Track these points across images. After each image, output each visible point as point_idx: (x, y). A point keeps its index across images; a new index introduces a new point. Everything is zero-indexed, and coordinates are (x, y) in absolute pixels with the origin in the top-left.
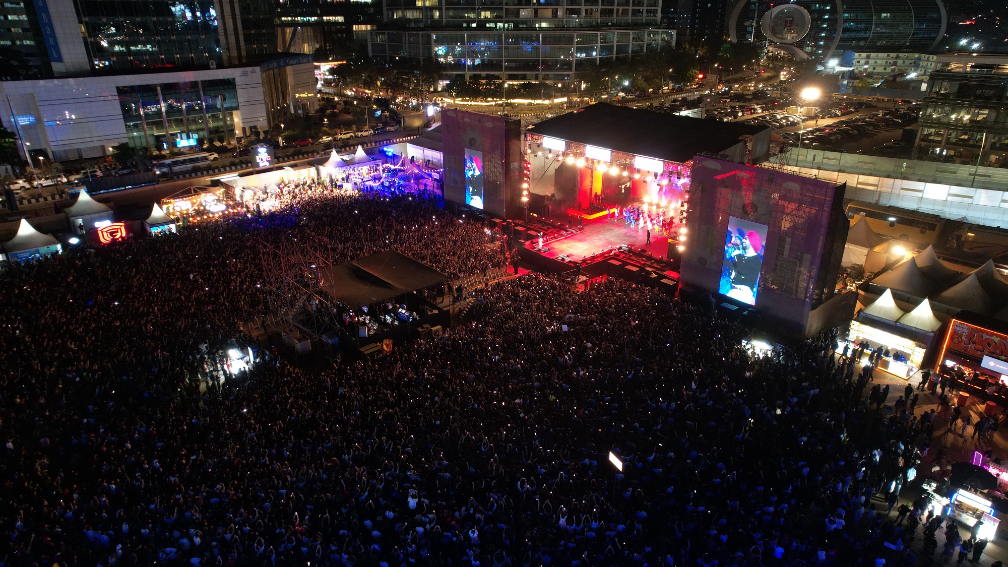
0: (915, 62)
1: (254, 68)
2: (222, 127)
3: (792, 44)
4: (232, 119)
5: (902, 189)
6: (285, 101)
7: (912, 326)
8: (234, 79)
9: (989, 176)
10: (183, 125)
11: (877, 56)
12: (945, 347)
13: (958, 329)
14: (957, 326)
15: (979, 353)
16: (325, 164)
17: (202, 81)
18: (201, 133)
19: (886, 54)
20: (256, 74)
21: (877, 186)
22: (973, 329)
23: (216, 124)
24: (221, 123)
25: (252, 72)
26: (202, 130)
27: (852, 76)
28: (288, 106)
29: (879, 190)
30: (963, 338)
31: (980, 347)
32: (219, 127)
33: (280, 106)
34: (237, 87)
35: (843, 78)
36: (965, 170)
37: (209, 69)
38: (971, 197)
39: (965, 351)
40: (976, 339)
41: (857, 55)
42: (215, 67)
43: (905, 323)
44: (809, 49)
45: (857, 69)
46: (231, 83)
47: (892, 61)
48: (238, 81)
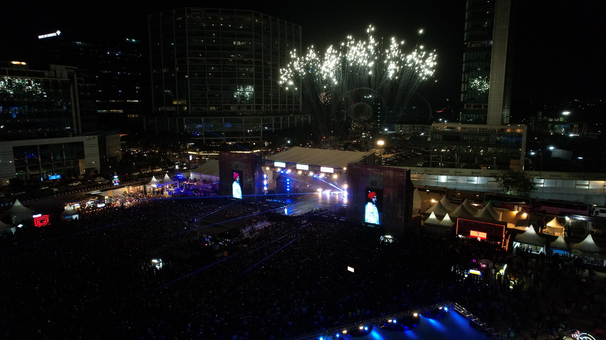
0: (422, 129)
1: (94, 136)
2: (73, 169)
3: (365, 121)
4: (78, 165)
5: (429, 179)
6: (105, 155)
7: (444, 225)
8: (83, 142)
9: (461, 173)
11: (405, 126)
16: (149, 184)
19: (409, 125)
20: (95, 140)
21: (419, 178)
23: (68, 167)
25: (93, 138)
26: (60, 170)
27: (395, 135)
29: (420, 180)
34: (84, 146)
35: (392, 136)
36: (452, 170)
37: (69, 136)
38: (456, 180)
41: (396, 125)
42: (72, 135)
44: (373, 123)
45: (397, 132)
46: (81, 144)
47: (412, 128)
48: (85, 143)
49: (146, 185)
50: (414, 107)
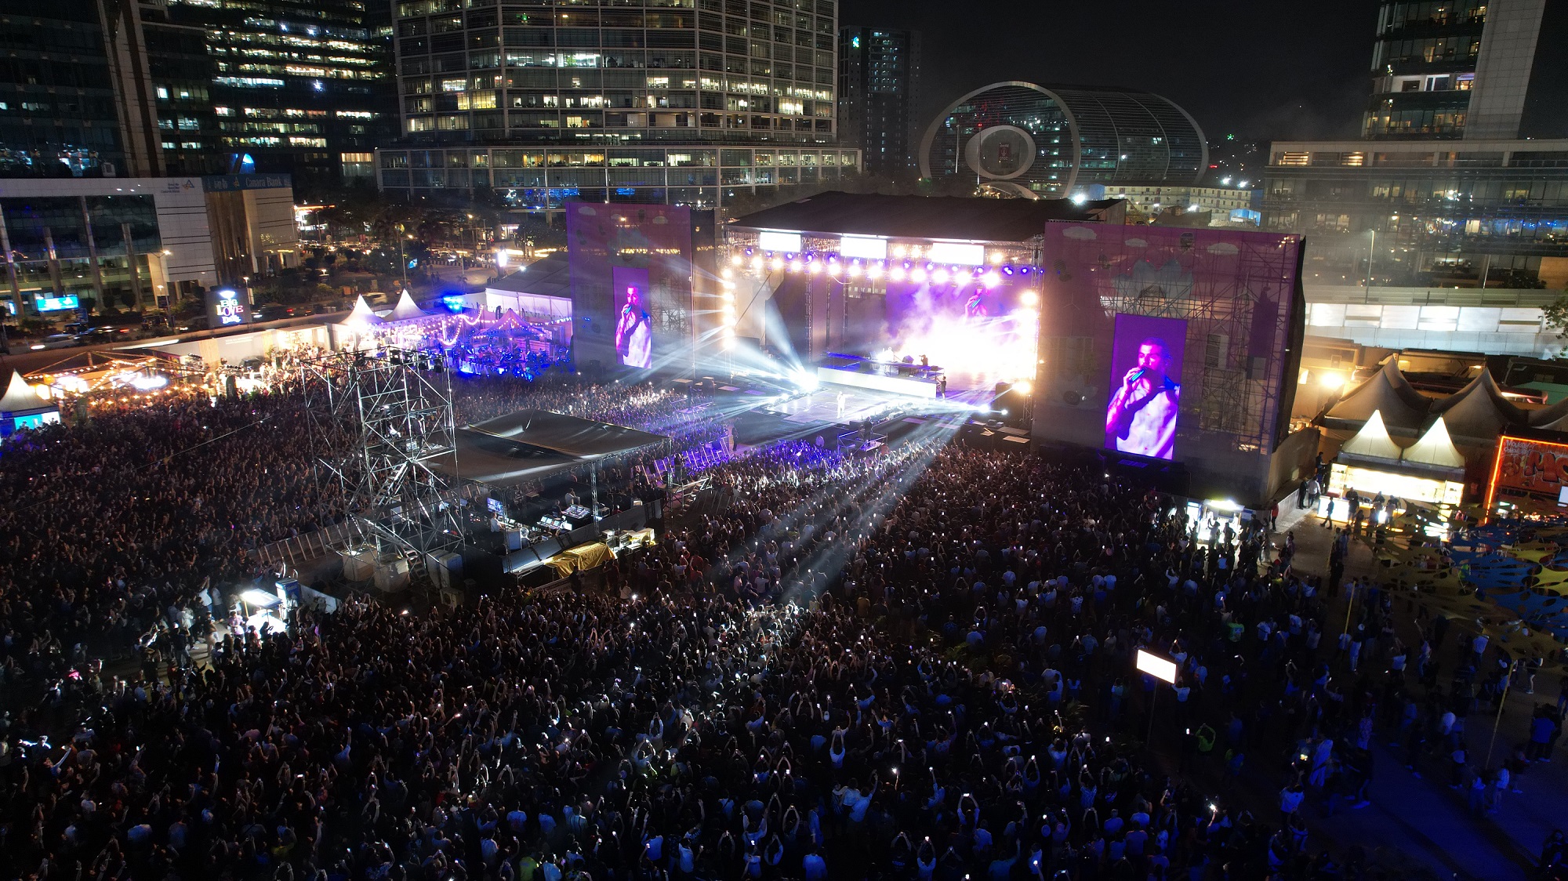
1: (191, 179)
2: (129, 283)
4: (146, 269)
6: (243, 248)
7: (1427, 462)
8: (152, 196)
10: (49, 277)
12: (1493, 484)
13: (1511, 451)
14: (1509, 447)
15: (1551, 484)
16: (344, 322)
17: (88, 198)
18: (85, 294)
20: (193, 190)
22: (1536, 447)
23: (114, 278)
24: (126, 277)
25: (186, 186)
26: (88, 287)
28: (249, 257)
30: (1522, 464)
31: (1552, 475)
32: (120, 284)
33: (233, 256)
34: (158, 211)
37: (102, 177)
38: (1378, 319)
39: (1527, 484)
40: (1543, 464)
41: (1107, 188)
42: (114, 174)
43: (1416, 460)
46: (145, 203)
47: (1153, 197)
48: (159, 200)
49: (336, 327)
50: (1156, 137)
